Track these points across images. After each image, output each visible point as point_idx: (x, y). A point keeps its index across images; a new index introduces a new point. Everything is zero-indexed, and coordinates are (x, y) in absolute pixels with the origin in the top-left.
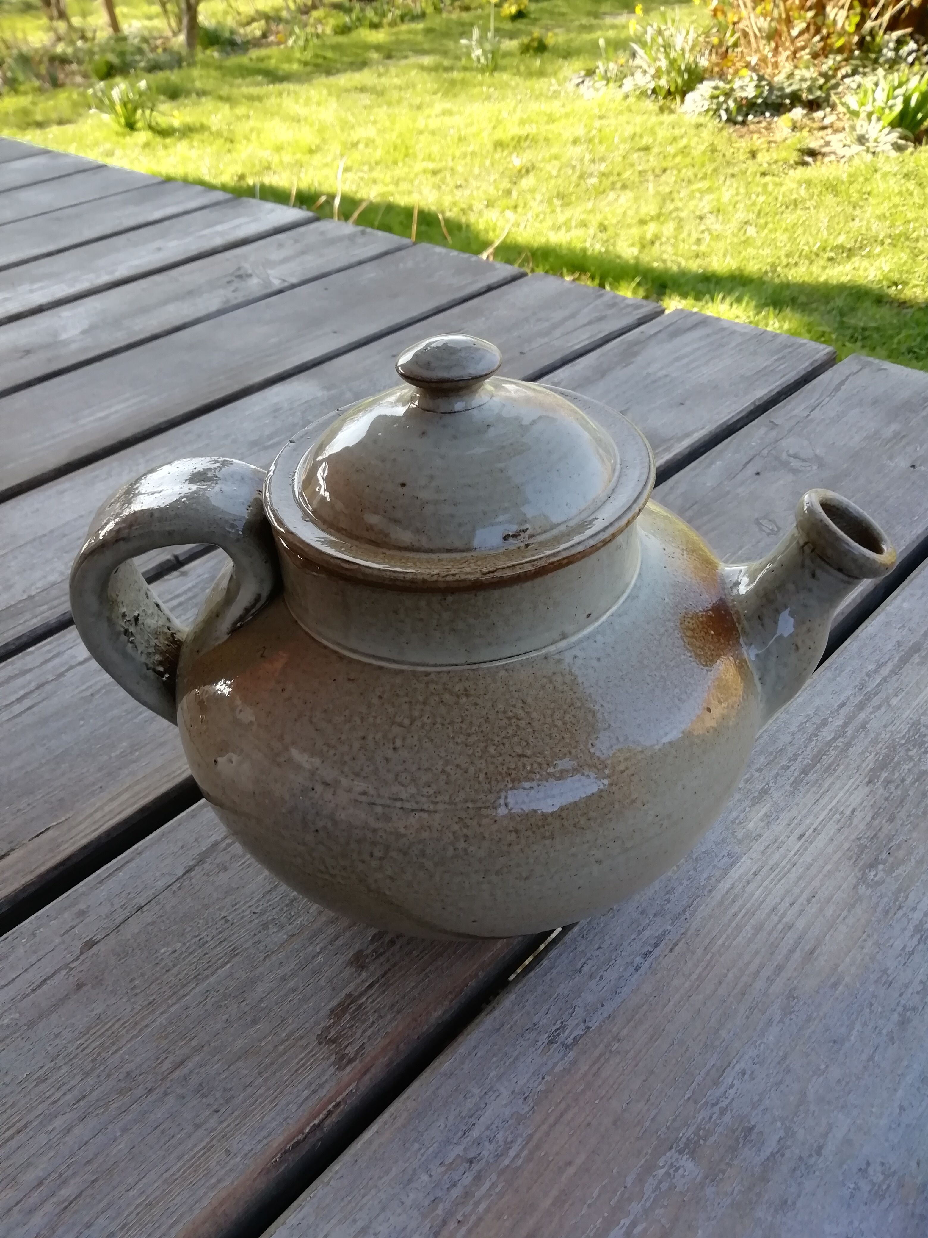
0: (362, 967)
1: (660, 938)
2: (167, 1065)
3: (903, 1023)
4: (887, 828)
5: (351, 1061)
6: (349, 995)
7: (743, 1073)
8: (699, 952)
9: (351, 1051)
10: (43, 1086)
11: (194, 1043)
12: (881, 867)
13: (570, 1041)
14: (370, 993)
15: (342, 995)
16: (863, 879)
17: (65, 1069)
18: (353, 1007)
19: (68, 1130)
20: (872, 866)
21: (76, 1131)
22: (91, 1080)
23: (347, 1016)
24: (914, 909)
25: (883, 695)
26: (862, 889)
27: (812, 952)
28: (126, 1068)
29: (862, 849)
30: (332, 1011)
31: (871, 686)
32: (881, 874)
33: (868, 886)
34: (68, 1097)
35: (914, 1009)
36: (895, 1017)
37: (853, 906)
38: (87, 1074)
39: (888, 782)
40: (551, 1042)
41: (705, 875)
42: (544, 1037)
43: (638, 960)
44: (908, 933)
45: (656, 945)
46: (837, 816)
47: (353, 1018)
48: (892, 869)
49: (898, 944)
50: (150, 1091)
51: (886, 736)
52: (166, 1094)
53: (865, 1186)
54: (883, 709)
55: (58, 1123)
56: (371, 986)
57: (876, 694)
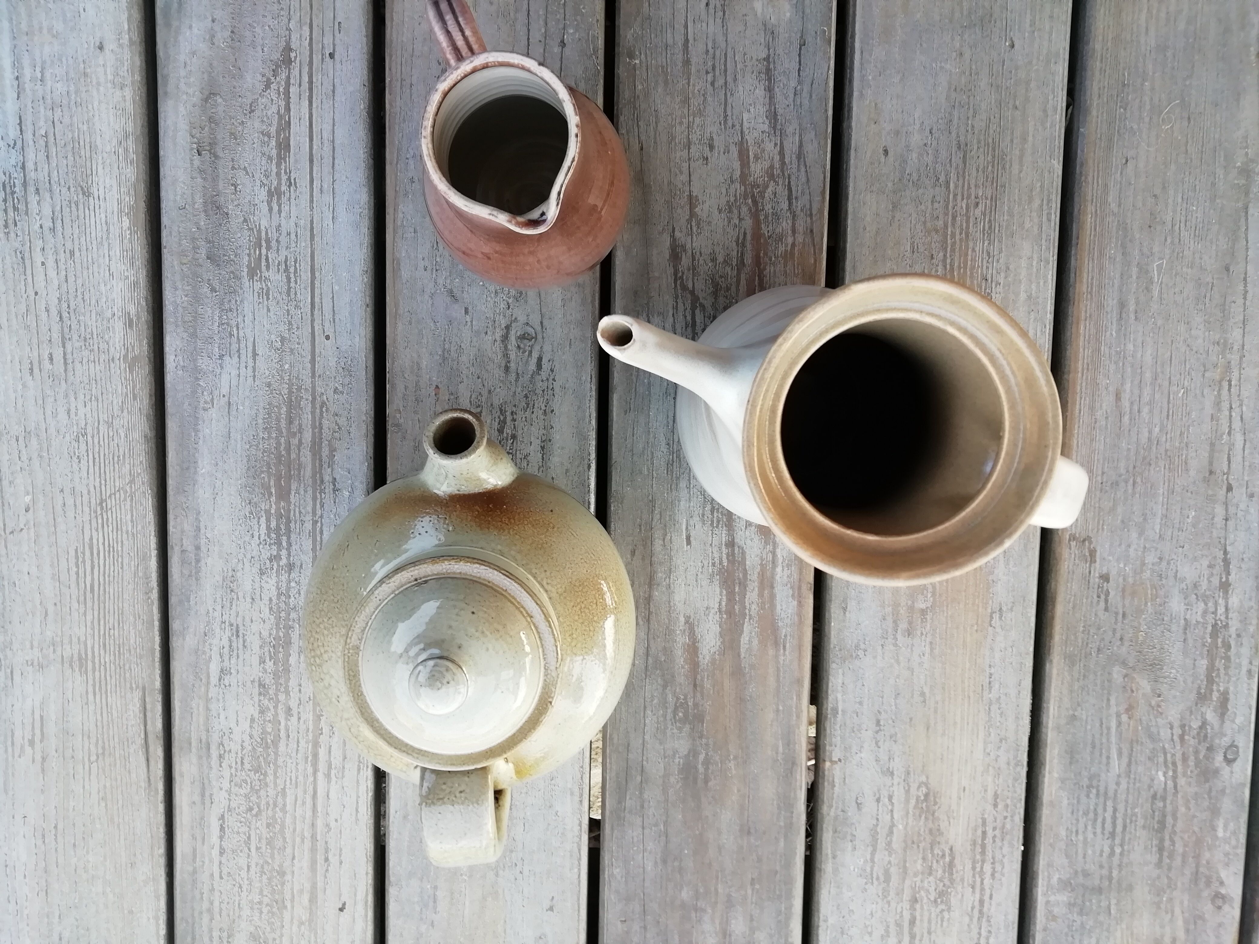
0: (1101, 577)
1: (990, 688)
2: (1139, 480)
3: (878, 723)
4: (930, 825)
5: (1070, 540)
6: (1095, 562)
7: (924, 655)
8: (972, 694)
9: (1073, 544)
10: (1179, 433)
11: (1137, 495)
12: (922, 798)
13: (994, 615)
14: (1088, 570)
15: (1098, 560)
16: (926, 784)
17: (1177, 444)
18: (1089, 559)
19: (1150, 432)
20: (927, 795)
21: (1147, 434)
22: (1162, 451)
23: (1087, 554)
24: (899, 784)
25: (975, 920)
26: (924, 779)
27: (928, 729)
28: (1153, 466)
29: (935, 803)
30: (1096, 551)
31: (984, 924)
32: (920, 794)
33: (923, 783)
34: (1164, 439)
35: (877, 732)
36: (882, 723)
37: (923, 766)
38: (1166, 451)
39: (943, 856)
40: (1001, 609)
41: (992, 735)
42: (1004, 609)
43: (993, 671)
44: (895, 769)
45: (990, 683)
46: (955, 814)
47: (1085, 555)
48: (917, 800)
49: (897, 760)
50: (1134, 467)
51: (959, 888)
52: (1128, 471)
53: (862, 646)
54: (970, 909)
55: (1157, 430)
56: (1090, 572)
57: (979, 919)
